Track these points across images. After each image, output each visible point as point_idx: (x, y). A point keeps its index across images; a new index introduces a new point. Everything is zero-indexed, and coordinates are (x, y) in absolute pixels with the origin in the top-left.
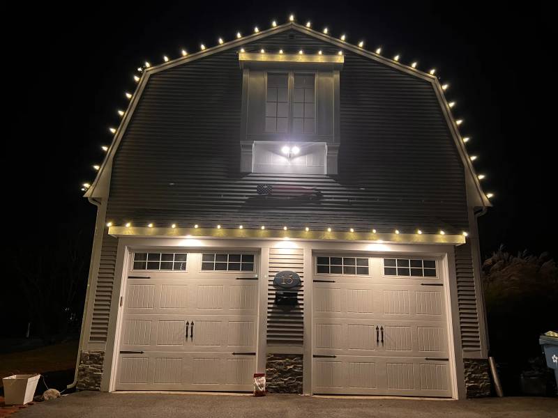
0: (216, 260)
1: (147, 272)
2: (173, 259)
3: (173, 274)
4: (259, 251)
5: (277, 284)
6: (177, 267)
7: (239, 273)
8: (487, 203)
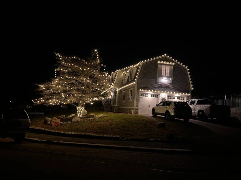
0: (153, 96)
1: (142, 97)
2: (146, 95)
3: (146, 97)
4: (159, 95)
5: (162, 100)
6: (147, 96)
7: (156, 98)
8: (192, 89)
